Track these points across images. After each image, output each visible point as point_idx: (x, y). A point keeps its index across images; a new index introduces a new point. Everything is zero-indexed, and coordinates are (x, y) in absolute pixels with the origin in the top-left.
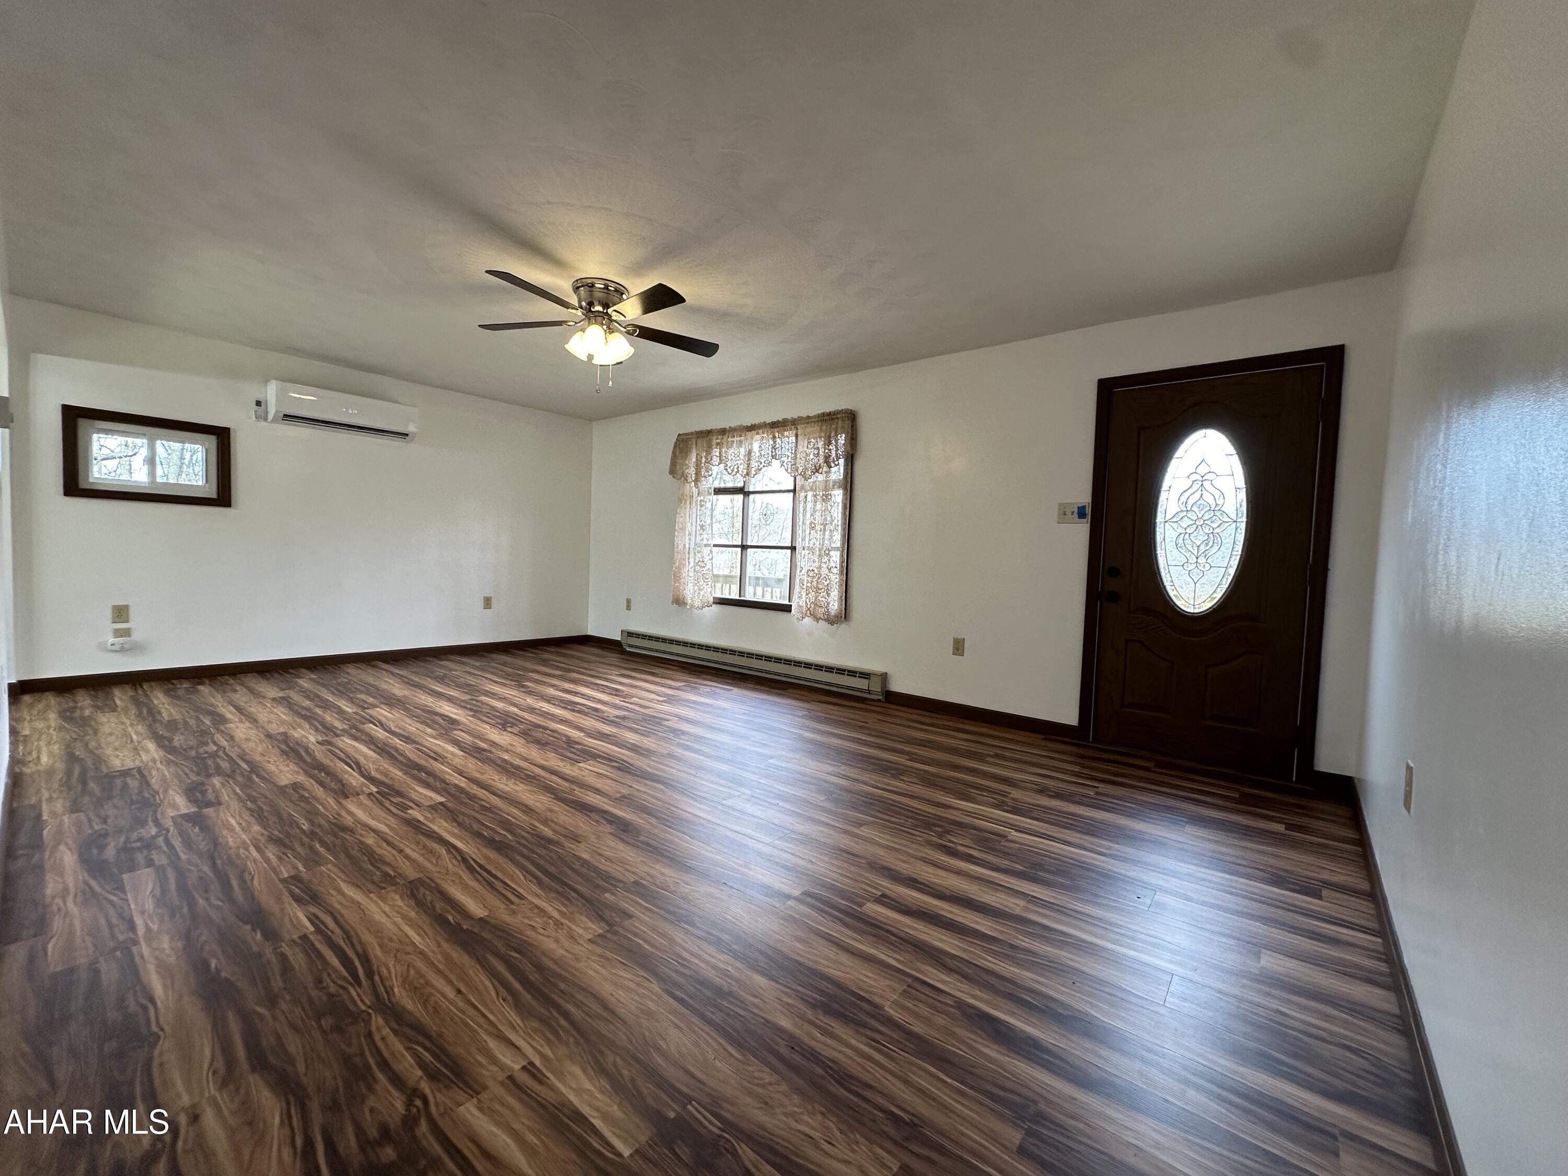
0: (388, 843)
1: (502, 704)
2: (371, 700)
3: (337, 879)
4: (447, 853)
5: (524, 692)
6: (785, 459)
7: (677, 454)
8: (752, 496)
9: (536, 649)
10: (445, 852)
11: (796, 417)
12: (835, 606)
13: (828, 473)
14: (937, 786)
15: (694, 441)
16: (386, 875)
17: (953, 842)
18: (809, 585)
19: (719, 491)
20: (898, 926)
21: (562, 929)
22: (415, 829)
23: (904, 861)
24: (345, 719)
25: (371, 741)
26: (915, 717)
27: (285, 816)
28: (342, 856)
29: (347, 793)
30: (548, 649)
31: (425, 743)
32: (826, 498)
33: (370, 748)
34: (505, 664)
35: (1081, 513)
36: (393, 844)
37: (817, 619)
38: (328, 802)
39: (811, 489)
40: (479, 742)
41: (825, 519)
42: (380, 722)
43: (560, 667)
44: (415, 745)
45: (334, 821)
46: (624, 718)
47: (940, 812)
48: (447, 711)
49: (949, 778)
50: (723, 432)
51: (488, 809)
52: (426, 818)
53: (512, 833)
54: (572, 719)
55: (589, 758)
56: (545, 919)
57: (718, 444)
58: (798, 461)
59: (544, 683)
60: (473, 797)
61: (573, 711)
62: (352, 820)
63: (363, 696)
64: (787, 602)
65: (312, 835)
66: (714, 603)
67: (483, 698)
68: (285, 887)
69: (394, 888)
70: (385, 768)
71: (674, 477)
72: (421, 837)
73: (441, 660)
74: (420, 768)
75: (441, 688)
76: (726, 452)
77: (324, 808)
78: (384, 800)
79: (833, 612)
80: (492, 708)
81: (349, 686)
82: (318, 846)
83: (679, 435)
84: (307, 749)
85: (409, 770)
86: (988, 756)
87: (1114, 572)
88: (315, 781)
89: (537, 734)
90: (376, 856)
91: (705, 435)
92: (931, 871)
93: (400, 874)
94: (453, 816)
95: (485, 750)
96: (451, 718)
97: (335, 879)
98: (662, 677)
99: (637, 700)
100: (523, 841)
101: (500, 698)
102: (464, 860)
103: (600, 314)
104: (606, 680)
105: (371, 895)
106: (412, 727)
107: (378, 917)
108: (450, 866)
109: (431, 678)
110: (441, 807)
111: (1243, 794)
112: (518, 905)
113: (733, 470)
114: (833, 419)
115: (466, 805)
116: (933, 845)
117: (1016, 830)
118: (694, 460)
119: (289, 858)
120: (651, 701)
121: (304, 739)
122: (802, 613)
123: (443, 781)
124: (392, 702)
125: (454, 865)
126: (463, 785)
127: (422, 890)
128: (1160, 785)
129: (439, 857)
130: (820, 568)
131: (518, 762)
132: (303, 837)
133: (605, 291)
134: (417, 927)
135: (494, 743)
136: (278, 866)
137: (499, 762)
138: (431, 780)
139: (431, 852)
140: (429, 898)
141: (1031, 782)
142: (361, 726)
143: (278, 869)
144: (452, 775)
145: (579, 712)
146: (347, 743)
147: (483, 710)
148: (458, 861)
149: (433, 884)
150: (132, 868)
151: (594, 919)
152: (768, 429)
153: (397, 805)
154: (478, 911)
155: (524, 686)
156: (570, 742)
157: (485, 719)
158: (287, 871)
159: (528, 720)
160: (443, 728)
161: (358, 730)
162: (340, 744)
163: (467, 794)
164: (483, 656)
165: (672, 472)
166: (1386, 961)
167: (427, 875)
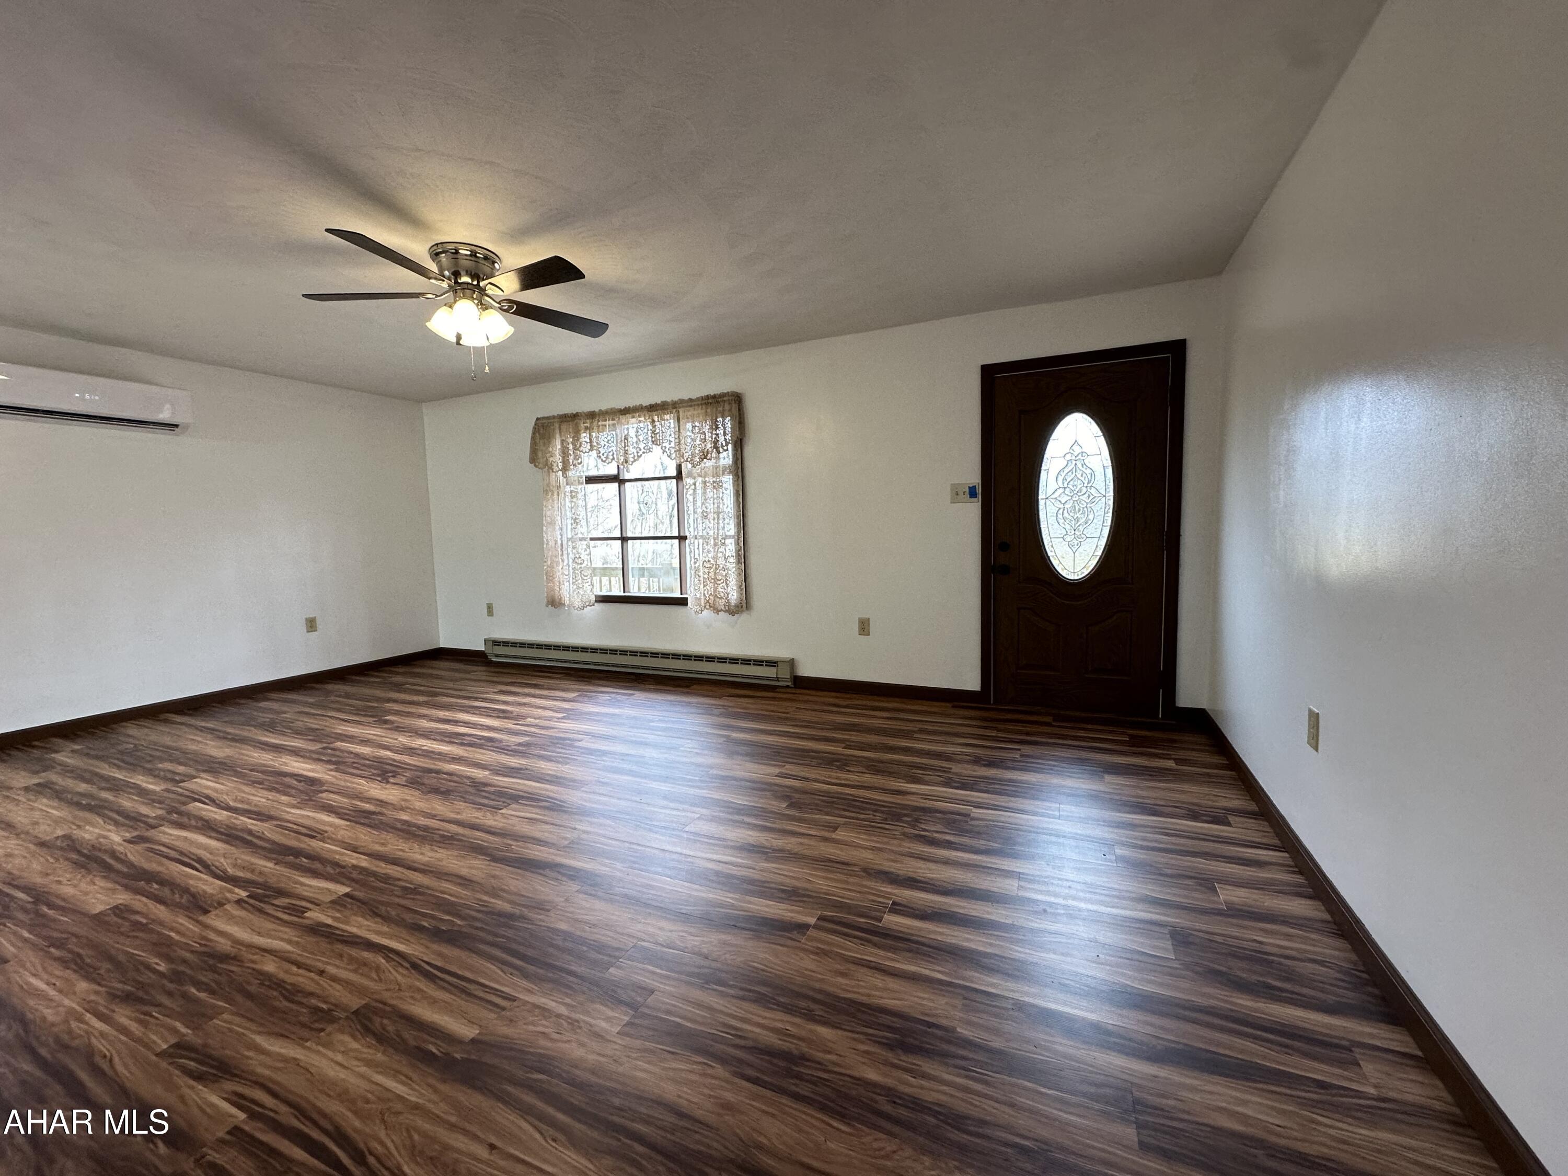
0: (299, 965)
1: (368, 749)
2: (181, 769)
3: (246, 1032)
4: (387, 962)
5: (389, 729)
6: (666, 444)
7: (538, 441)
8: (628, 484)
9: (380, 671)
10: (383, 961)
11: (676, 399)
12: (734, 596)
13: (718, 458)
14: (884, 772)
15: (557, 425)
16: (316, 1010)
17: (927, 831)
18: (706, 576)
19: (591, 480)
20: (922, 933)
21: (580, 1028)
22: (327, 937)
23: (893, 861)
24: (153, 801)
25: (207, 827)
26: (832, 700)
27: (122, 958)
28: (239, 998)
29: (207, 907)
30: (397, 670)
31: (288, 817)
32: (718, 485)
33: (210, 837)
34: (347, 696)
35: (972, 493)
36: (304, 964)
37: (717, 611)
38: (181, 924)
39: (700, 476)
40: (359, 803)
41: (718, 507)
42: (208, 797)
43: (420, 691)
44: (275, 823)
45: (203, 949)
46: (527, 745)
47: (898, 799)
48: (298, 768)
49: (891, 762)
50: (592, 415)
51: (414, 891)
52: (335, 919)
53: (459, 916)
54: (466, 755)
55: (509, 801)
56: (553, 1019)
57: (586, 428)
58: (683, 446)
59: (409, 714)
60: (386, 879)
61: (462, 744)
62: (229, 943)
63: (168, 766)
64: (677, 595)
65: (177, 977)
66: (596, 601)
67: (339, 744)
68: (170, 1064)
69: (336, 1026)
70: (243, 860)
71: (536, 466)
72: (339, 946)
73: (257, 700)
74: (297, 853)
75: (275, 738)
76: (597, 437)
77: (178, 932)
78: (262, 905)
79: (733, 602)
80: (357, 755)
81: (139, 753)
82: (193, 990)
83: (538, 419)
84: (113, 854)
85: (280, 857)
86: (914, 732)
87: (1004, 547)
88: (147, 897)
89: (430, 780)
90: (289, 987)
91: (571, 420)
92: (923, 866)
93: (336, 1005)
94: (372, 910)
95: (374, 813)
96: (306, 777)
97: (243, 1034)
98: (549, 689)
99: (532, 720)
100: (478, 925)
101: (362, 741)
102: (415, 966)
103: (470, 287)
104: (484, 700)
105: (308, 1044)
106: (260, 798)
107: (334, 1072)
108: (399, 978)
109: (255, 726)
110: (349, 900)
111: (1131, 736)
112: (511, 1010)
113: (607, 458)
114: (718, 402)
115: (382, 891)
116: (911, 838)
117: (975, 807)
118: (559, 447)
119: (157, 1018)
120: (549, 719)
121: (101, 840)
122: (700, 605)
123: (336, 864)
124: (215, 768)
125: (403, 975)
126: (364, 864)
127: (377, 1020)
128: (1063, 739)
129: (378, 969)
130: (716, 558)
131: (423, 821)
132: (165, 982)
133: (473, 259)
134: (395, 1074)
135: (381, 801)
136: (144, 1034)
137: (399, 825)
138: (317, 866)
139: (365, 964)
140: (391, 1028)
141: (962, 753)
142: (183, 808)
143: (146, 1040)
144: (343, 854)
145: (470, 745)
146: (171, 834)
147: (347, 760)
148: (407, 968)
149: (387, 1008)
151: (609, 1004)
152: (646, 413)
153: (285, 909)
154: (468, 1032)
155: (386, 722)
156: (478, 786)
157: (351, 770)
158: (166, 1041)
159: (409, 764)
160: (302, 792)
161: (180, 813)
162: (164, 839)
163: (374, 874)
164: (312, 688)
165: (533, 460)
166: (1301, 873)
167: (375, 996)
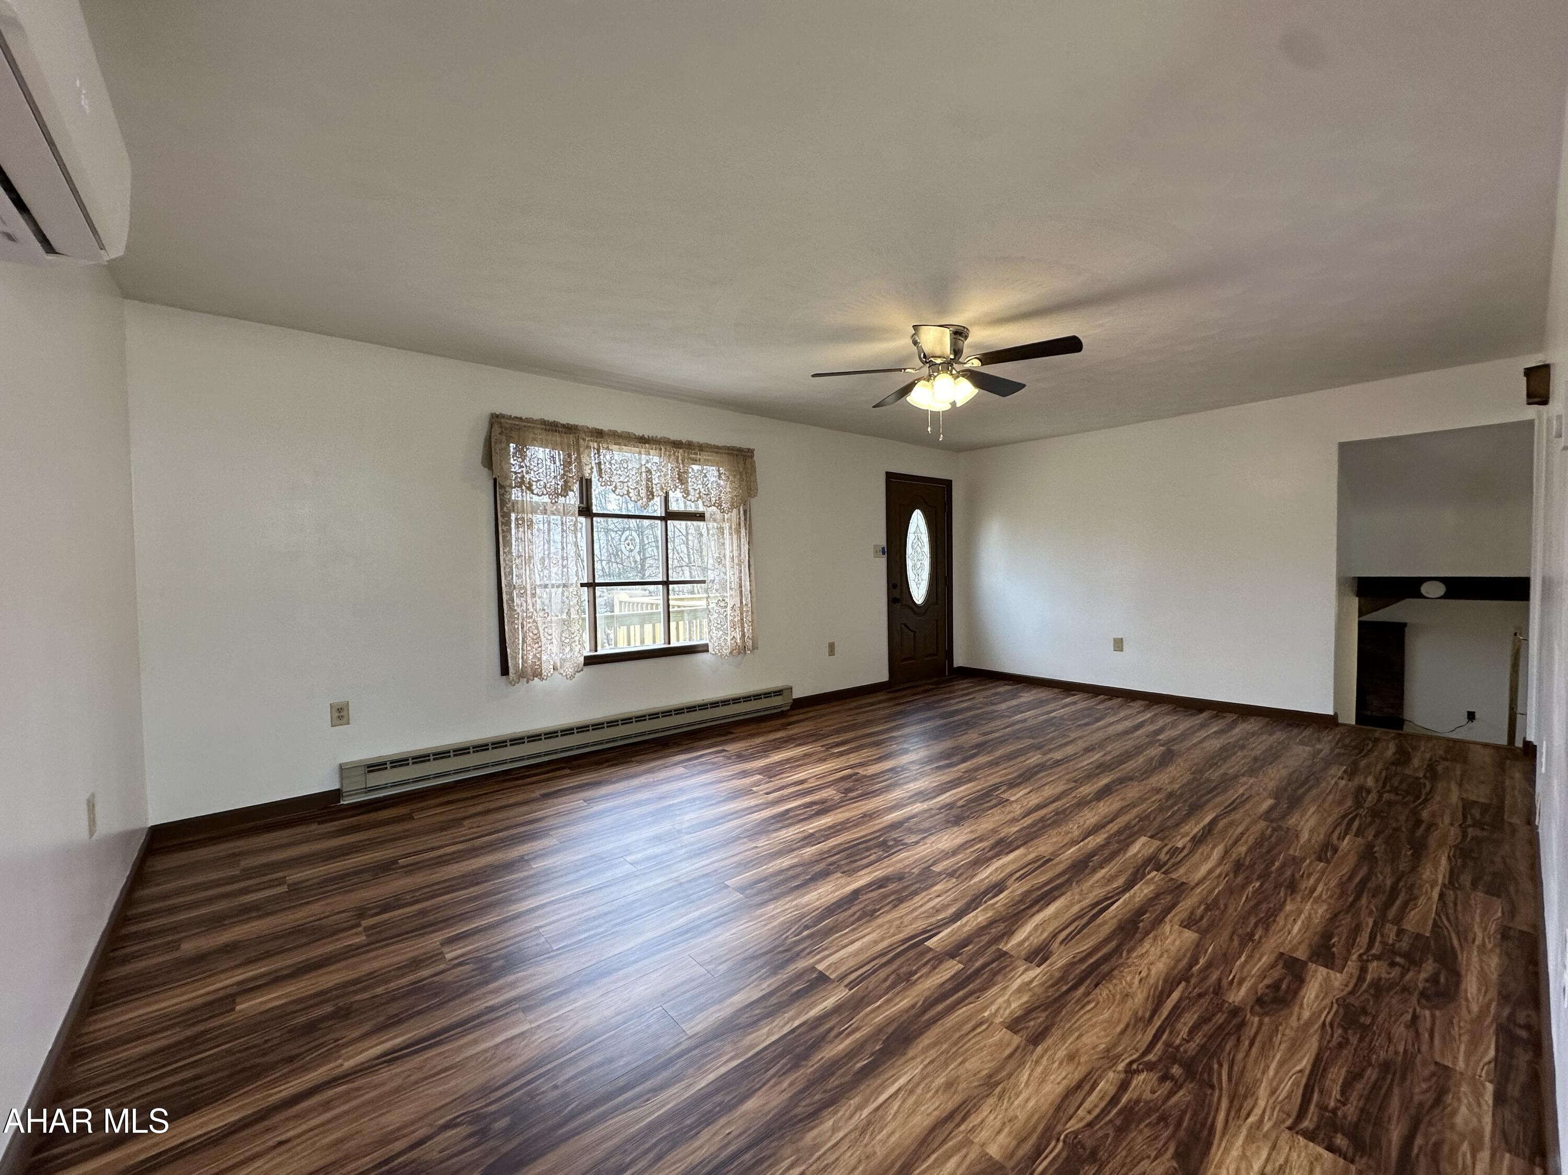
35: (883, 551)
66: (584, 665)
87: (895, 586)
150: (1418, 937)
